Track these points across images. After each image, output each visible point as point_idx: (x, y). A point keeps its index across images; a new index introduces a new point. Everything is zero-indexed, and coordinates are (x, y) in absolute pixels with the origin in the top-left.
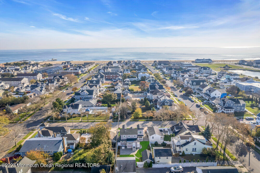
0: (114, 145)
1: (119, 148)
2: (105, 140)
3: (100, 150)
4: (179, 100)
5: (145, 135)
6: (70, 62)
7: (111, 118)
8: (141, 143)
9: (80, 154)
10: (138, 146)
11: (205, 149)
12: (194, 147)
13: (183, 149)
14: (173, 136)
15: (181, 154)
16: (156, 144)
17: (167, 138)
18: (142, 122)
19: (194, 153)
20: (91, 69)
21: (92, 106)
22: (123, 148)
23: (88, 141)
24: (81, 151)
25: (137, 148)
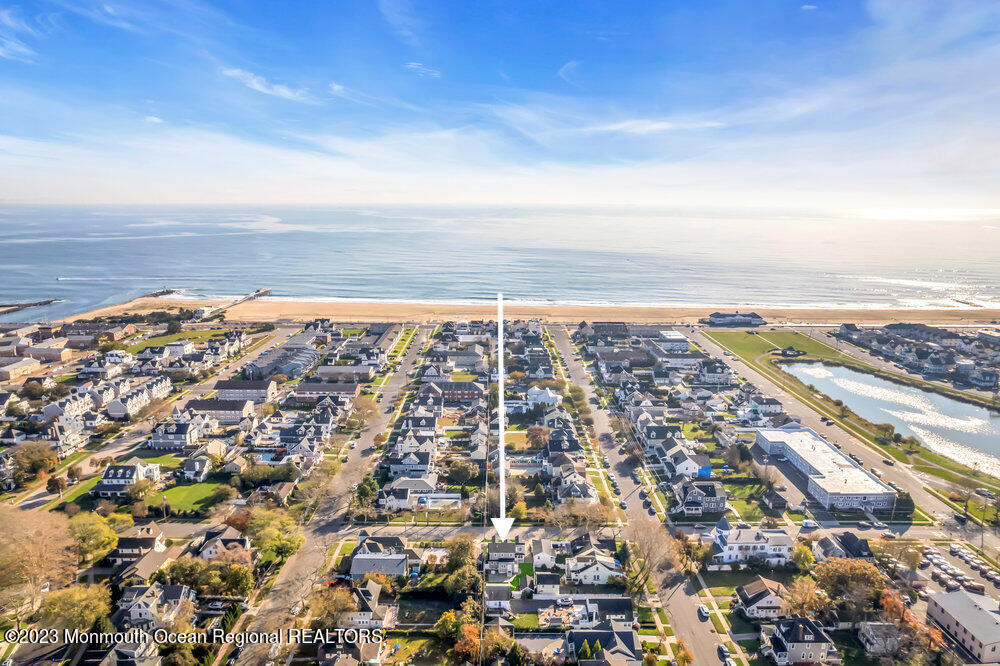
0: (480, 567)
1: (488, 572)
2: (468, 560)
3: (464, 573)
4: (609, 478)
5: (527, 554)
6: (328, 320)
7: (469, 519)
8: (521, 566)
9: (430, 581)
10: (516, 570)
11: (611, 578)
12: (597, 574)
13: (581, 576)
14: (569, 556)
15: (577, 583)
16: (544, 568)
17: (560, 559)
18: (526, 529)
19: (596, 583)
20: (395, 352)
21: (430, 492)
22: (493, 572)
23: (442, 560)
24: (430, 576)
25: (513, 574)
